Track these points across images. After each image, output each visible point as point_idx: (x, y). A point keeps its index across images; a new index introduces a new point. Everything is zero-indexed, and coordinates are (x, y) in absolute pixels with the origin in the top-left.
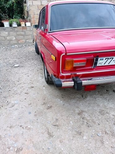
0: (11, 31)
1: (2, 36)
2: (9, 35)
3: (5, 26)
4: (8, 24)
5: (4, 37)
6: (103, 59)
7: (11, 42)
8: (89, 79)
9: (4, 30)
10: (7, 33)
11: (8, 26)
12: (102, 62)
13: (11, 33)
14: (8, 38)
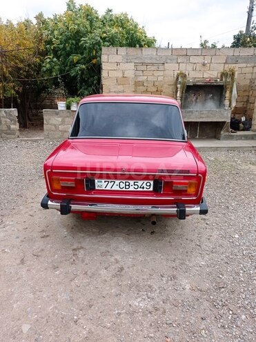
0: (68, 117)
1: (51, 124)
2: (63, 122)
3: (59, 108)
4: (64, 105)
5: (55, 125)
6: (101, 182)
7: (65, 134)
8: (90, 205)
9: (57, 114)
10: (60, 119)
11: (64, 109)
12: (101, 184)
13: (67, 119)
14: (61, 128)
